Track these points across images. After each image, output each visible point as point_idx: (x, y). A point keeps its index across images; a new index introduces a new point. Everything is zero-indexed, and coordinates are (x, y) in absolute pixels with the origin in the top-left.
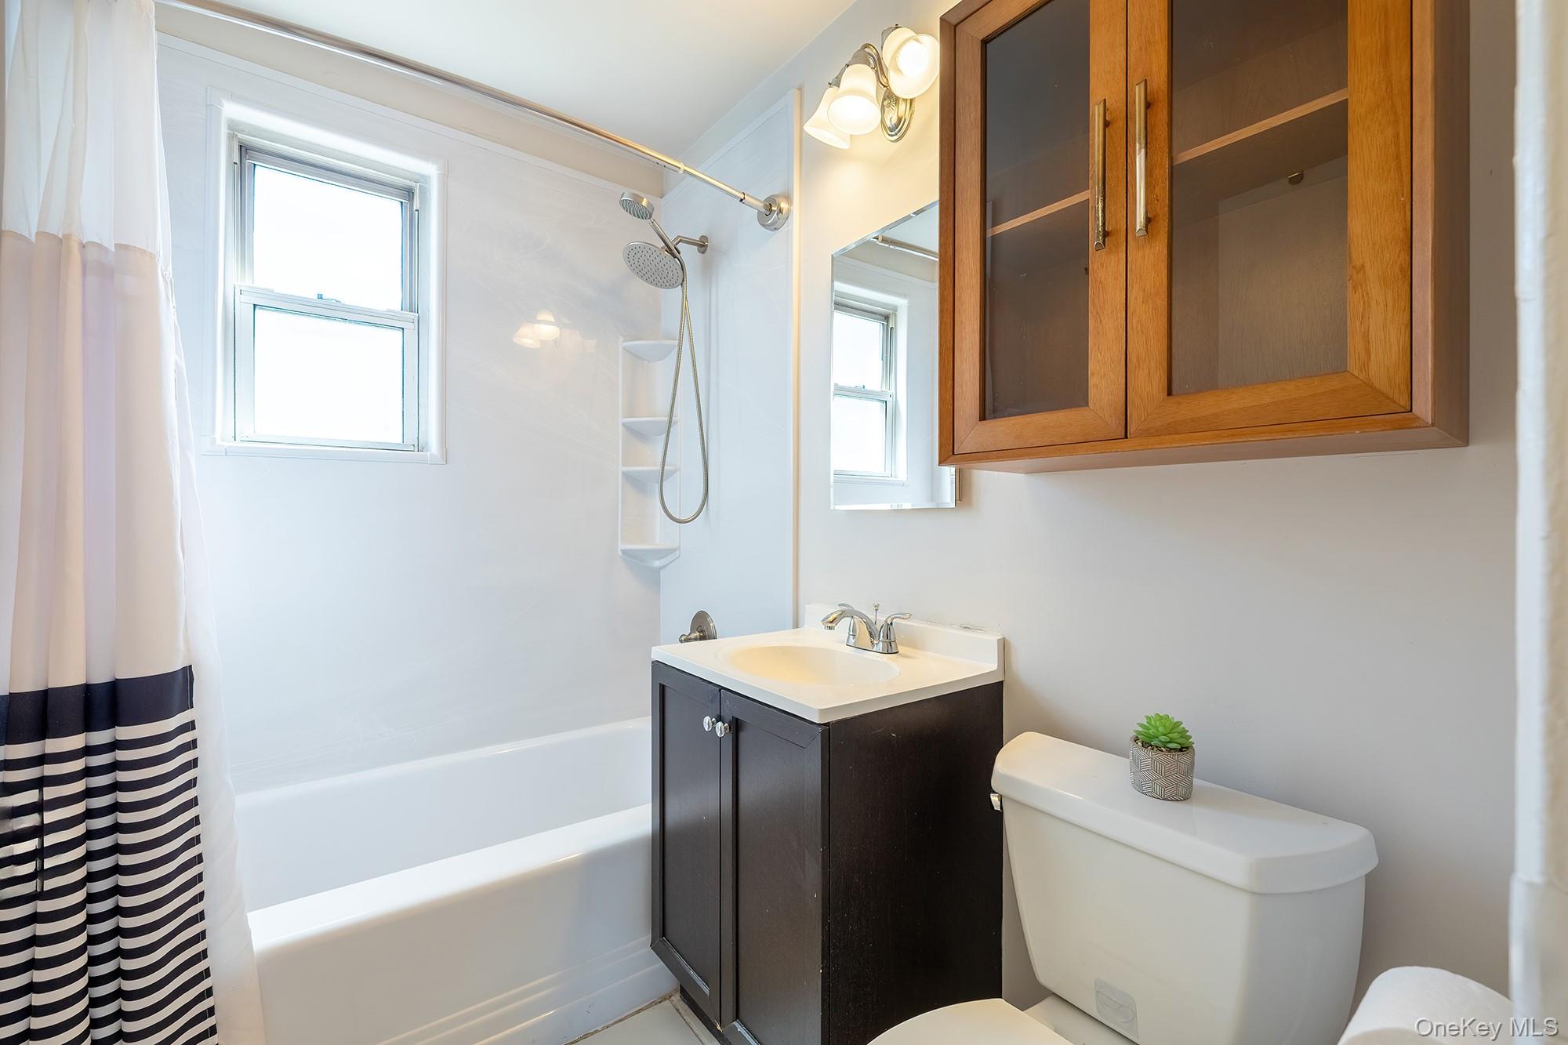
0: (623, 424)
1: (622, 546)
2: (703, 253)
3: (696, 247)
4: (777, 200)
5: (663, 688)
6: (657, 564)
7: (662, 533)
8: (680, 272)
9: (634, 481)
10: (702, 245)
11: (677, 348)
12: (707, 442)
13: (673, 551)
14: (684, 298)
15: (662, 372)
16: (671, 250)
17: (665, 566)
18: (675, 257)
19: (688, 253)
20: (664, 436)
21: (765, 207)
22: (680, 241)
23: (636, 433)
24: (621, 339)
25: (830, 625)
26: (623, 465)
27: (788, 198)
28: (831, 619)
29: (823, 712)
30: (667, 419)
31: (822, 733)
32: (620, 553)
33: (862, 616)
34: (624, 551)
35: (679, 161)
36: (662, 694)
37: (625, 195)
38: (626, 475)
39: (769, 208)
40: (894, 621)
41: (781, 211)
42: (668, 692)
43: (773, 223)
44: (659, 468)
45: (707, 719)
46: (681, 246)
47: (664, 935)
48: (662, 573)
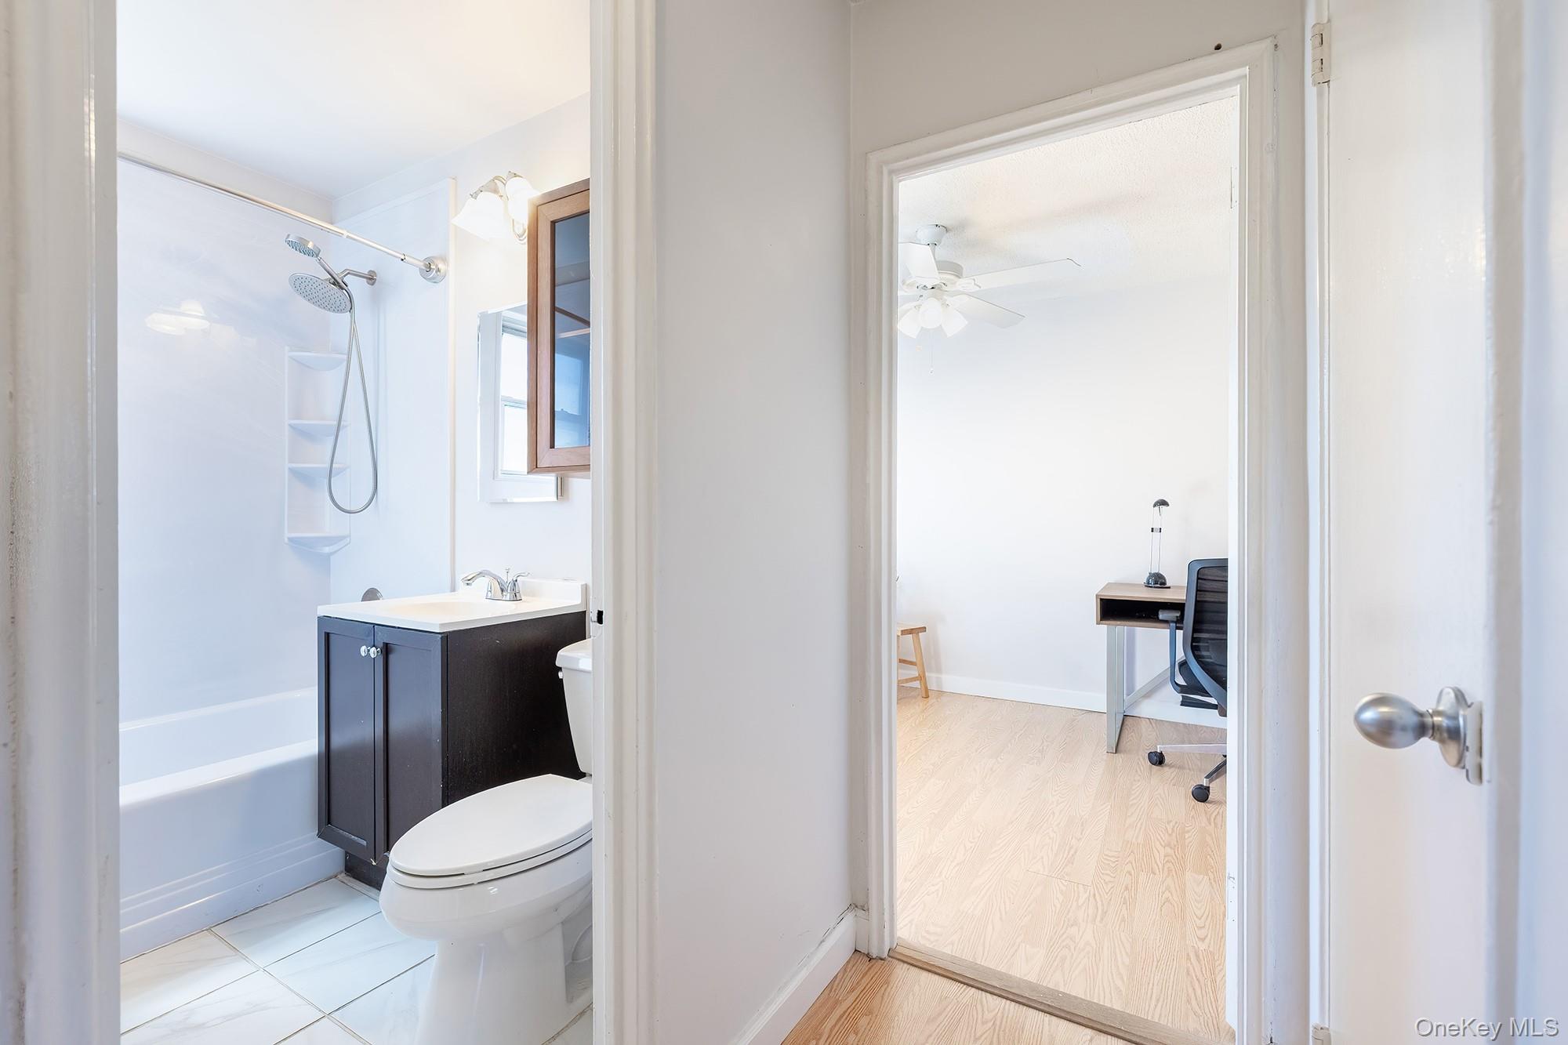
0: (290, 425)
1: (287, 535)
2: (372, 284)
3: (365, 280)
4: (435, 261)
5: (328, 635)
6: (327, 550)
7: (330, 523)
8: (348, 303)
9: (303, 477)
10: (371, 278)
11: (345, 363)
12: (376, 446)
13: (342, 538)
14: (353, 321)
15: (331, 382)
16: (338, 283)
17: (335, 552)
18: (342, 289)
19: (355, 285)
20: (333, 438)
21: (425, 265)
22: (349, 273)
23: (303, 434)
24: (287, 348)
25: (468, 582)
26: (291, 461)
27: (444, 260)
28: (469, 578)
29: (442, 625)
30: (335, 423)
31: (441, 638)
32: (286, 540)
33: (495, 578)
34: (290, 539)
35: (342, 229)
36: (326, 641)
37: (291, 236)
38: (291, 470)
39: (429, 267)
40: (519, 579)
41: (439, 270)
42: (332, 637)
43: (433, 278)
44: (327, 465)
45: (363, 648)
46: (348, 279)
47: (329, 823)
48: (332, 557)
